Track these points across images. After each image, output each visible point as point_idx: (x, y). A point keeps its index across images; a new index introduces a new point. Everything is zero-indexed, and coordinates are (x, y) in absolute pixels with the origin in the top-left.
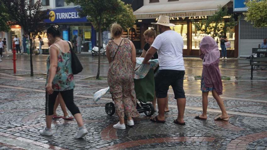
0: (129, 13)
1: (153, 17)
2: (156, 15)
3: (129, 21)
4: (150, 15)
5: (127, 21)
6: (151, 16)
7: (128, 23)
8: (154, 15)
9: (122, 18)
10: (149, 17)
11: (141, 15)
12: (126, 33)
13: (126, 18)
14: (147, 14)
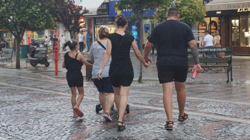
0: (196, 4)
1: (232, 7)
2: (236, 5)
3: (195, 14)
4: (229, 5)
5: (193, 13)
6: (230, 7)
7: (196, 16)
8: (234, 5)
9: (188, 10)
10: (228, 8)
11: (219, 5)
12: (205, 27)
13: (193, 10)
14: (225, 4)
